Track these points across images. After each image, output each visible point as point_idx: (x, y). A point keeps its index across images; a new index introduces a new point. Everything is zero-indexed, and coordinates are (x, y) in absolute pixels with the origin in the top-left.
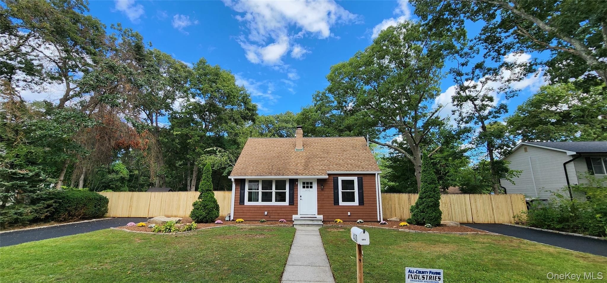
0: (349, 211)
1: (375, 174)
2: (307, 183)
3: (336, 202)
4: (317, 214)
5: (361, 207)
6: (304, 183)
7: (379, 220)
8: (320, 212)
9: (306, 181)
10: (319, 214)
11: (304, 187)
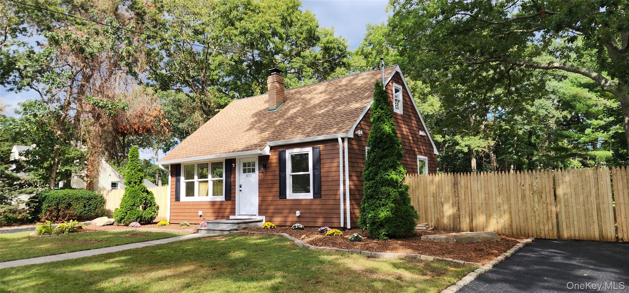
0: (298, 209)
1: (336, 140)
2: (249, 165)
3: (282, 194)
4: (257, 214)
5: (317, 201)
6: (245, 165)
7: (342, 225)
8: (262, 211)
9: (247, 161)
10: (260, 213)
11: (245, 171)
